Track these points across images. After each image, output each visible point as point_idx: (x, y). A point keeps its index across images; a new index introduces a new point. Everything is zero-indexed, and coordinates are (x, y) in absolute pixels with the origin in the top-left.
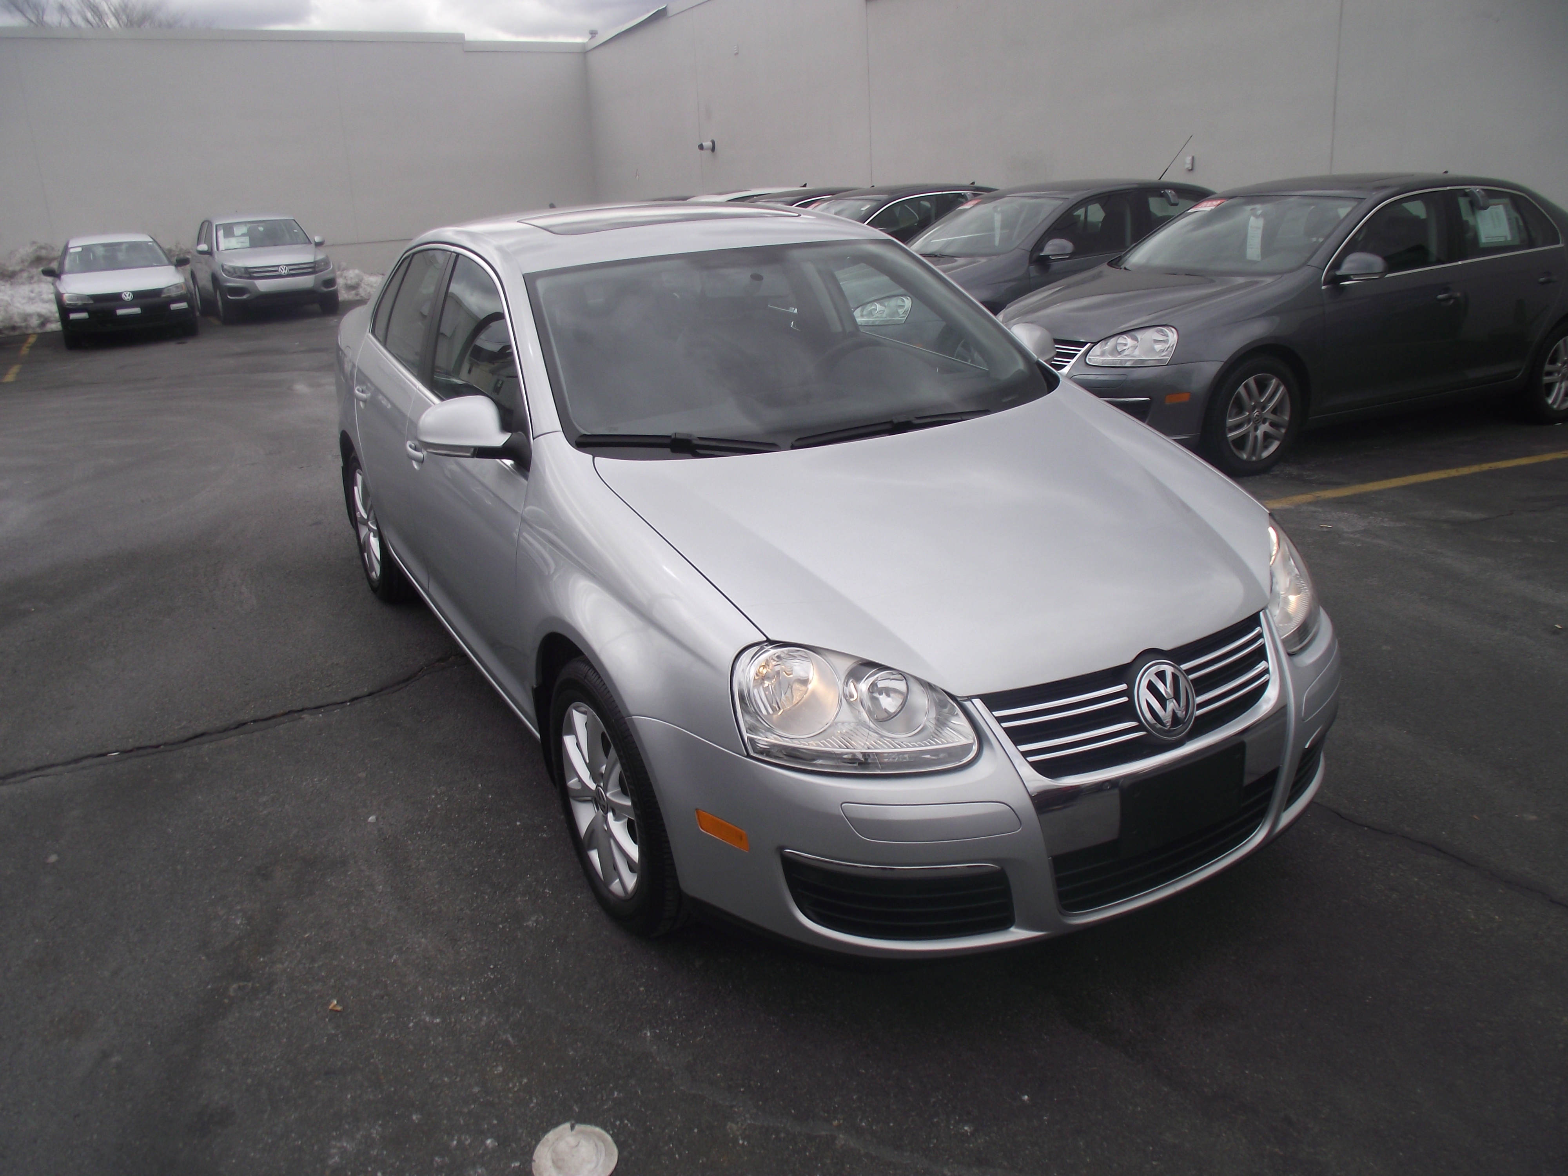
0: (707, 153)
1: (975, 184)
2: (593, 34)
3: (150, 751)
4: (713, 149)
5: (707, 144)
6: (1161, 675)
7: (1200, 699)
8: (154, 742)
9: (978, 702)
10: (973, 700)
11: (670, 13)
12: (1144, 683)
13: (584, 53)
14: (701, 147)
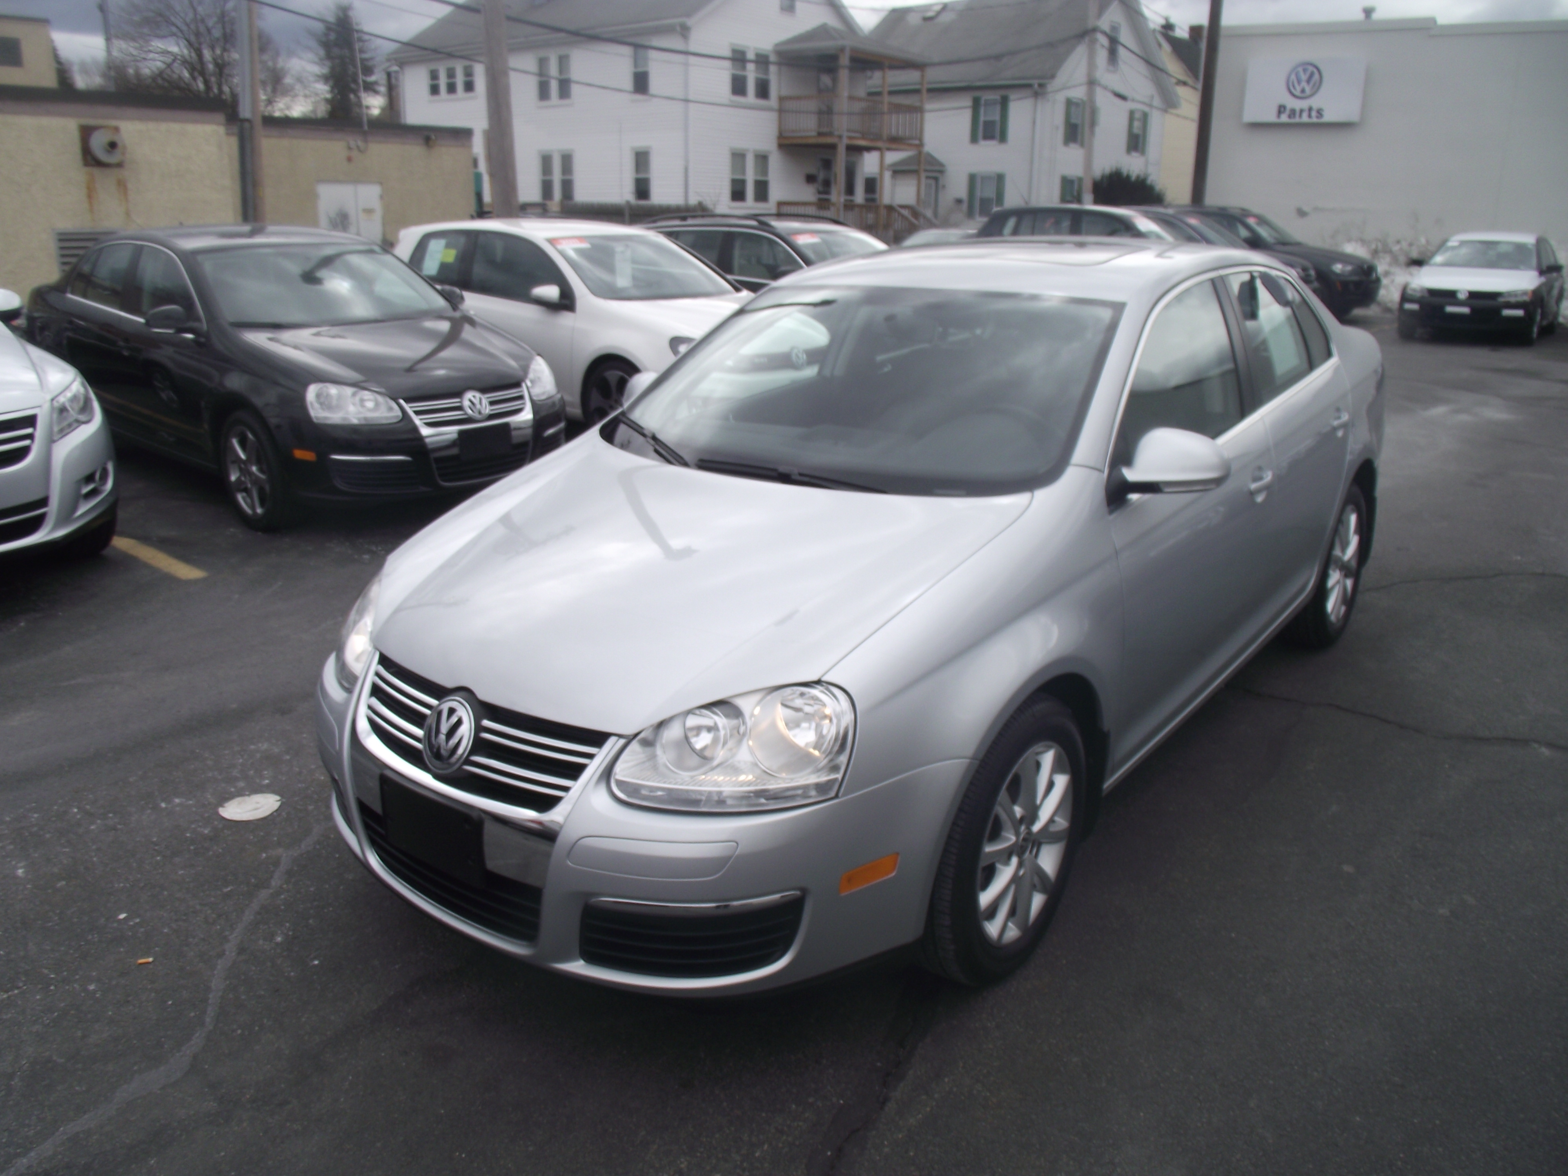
7: (473, 757)
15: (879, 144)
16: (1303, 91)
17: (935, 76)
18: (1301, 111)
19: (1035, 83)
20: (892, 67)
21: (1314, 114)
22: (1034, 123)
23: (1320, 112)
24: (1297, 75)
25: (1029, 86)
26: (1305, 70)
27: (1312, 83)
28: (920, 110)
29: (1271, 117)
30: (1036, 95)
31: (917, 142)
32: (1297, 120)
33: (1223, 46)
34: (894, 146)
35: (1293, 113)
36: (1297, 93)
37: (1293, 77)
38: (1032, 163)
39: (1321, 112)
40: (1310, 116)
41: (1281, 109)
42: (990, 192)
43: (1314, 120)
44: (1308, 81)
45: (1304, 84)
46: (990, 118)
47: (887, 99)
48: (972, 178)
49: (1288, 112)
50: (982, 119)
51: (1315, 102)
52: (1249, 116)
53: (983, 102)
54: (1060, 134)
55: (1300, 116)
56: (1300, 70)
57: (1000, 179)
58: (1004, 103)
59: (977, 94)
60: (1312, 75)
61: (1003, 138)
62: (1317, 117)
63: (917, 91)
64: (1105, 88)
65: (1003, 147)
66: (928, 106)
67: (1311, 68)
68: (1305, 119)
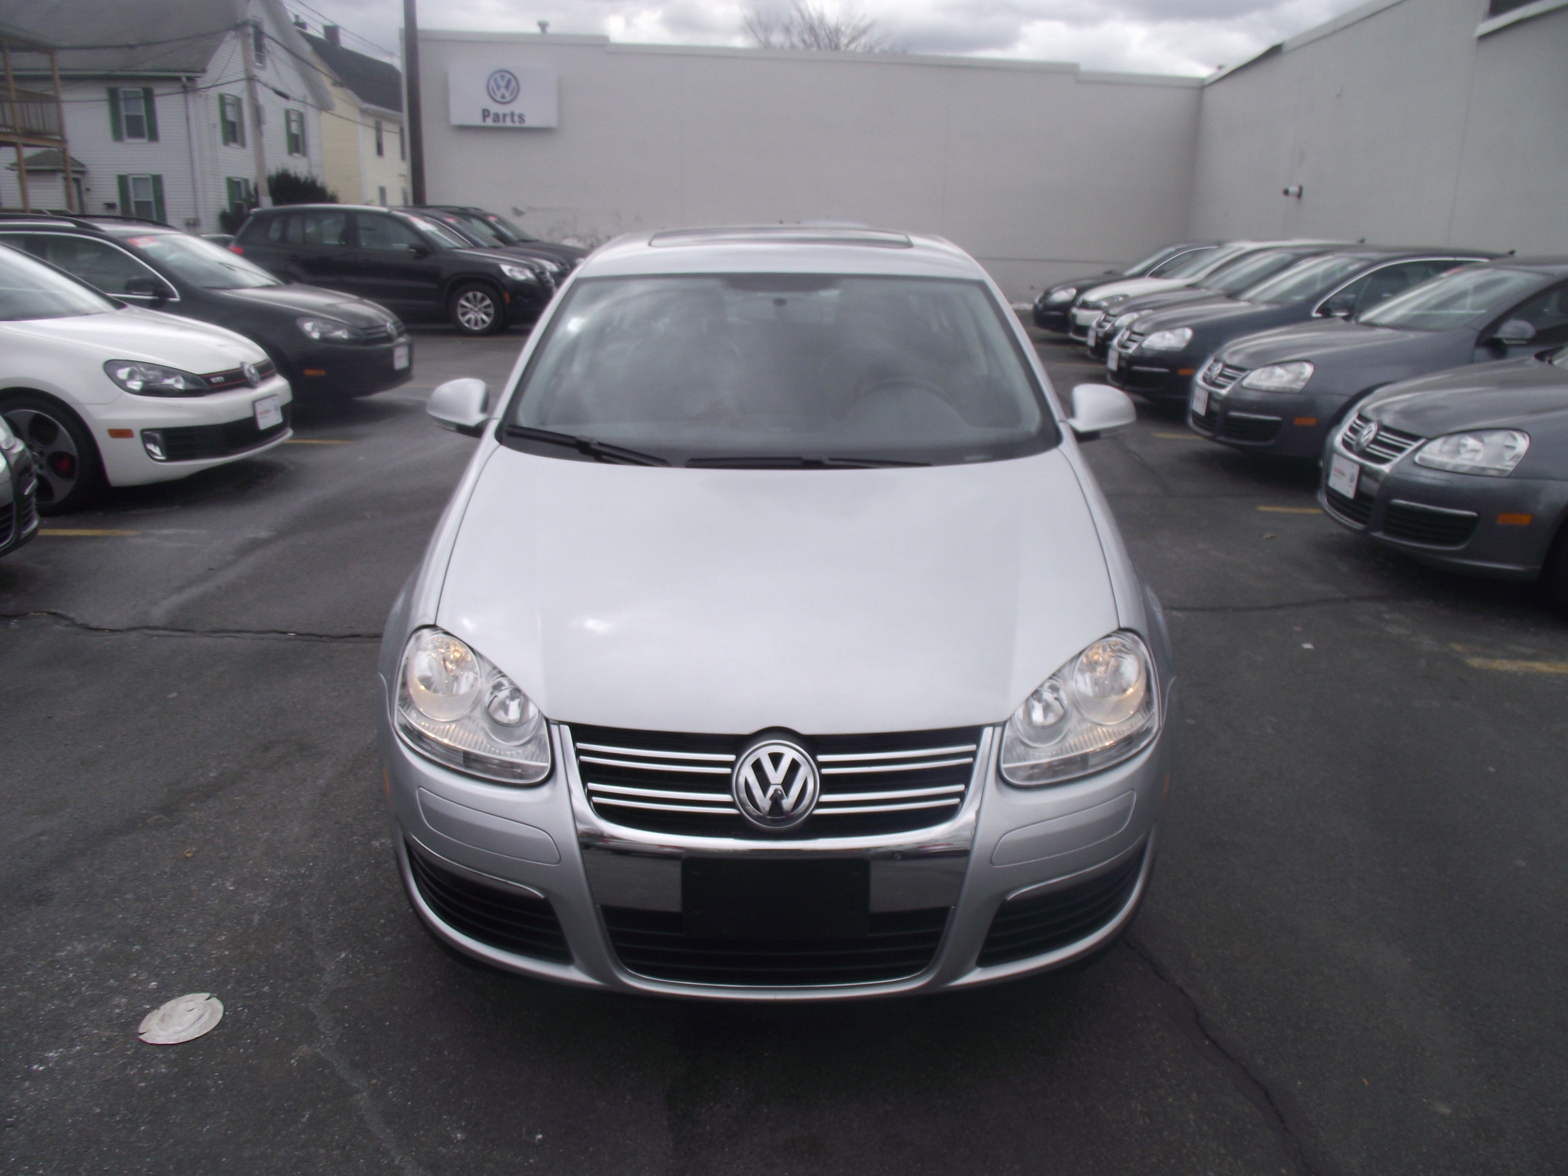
0: (1292, 199)
1: (1517, 254)
2: (1220, 68)
3: (314, 638)
4: (1299, 195)
5: (1293, 189)
6: (776, 759)
7: (825, 798)
8: (319, 633)
9: (566, 730)
10: (562, 726)
11: (1285, 49)
12: (751, 760)
13: (1201, 87)
14: (1286, 192)
15: (14, 139)
16: (503, 97)
17: (67, 61)
18: (505, 116)
19: (183, 75)
20: (14, 49)
21: (516, 118)
22: (188, 120)
23: (521, 118)
24: (495, 80)
25: (178, 79)
26: (502, 77)
27: (511, 88)
28: (55, 100)
29: (477, 121)
30: (185, 90)
31: (58, 138)
32: (501, 124)
33: (422, 48)
34: (32, 142)
35: (497, 117)
36: (498, 98)
37: (492, 83)
38: (192, 162)
39: (523, 117)
40: (513, 121)
41: (486, 113)
42: (148, 196)
43: (517, 125)
44: (507, 87)
45: (503, 90)
46: (132, 113)
47: (13, 85)
48: (123, 181)
49: (492, 116)
50: (124, 113)
51: (516, 107)
52: (457, 119)
53: (121, 96)
54: (218, 133)
55: (504, 121)
56: (498, 76)
57: (157, 180)
58: (149, 97)
59: (113, 85)
60: (509, 82)
61: (153, 136)
62: (520, 122)
63: (48, 79)
64: (266, 85)
65: (154, 145)
66: (65, 96)
67: (508, 76)
68: (508, 123)
